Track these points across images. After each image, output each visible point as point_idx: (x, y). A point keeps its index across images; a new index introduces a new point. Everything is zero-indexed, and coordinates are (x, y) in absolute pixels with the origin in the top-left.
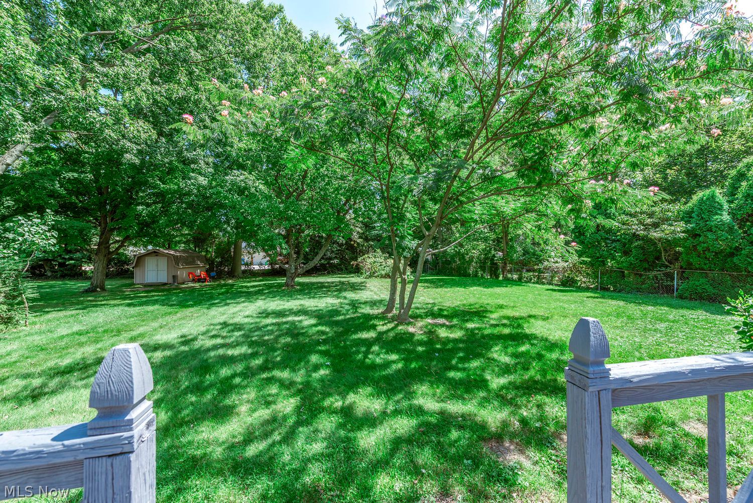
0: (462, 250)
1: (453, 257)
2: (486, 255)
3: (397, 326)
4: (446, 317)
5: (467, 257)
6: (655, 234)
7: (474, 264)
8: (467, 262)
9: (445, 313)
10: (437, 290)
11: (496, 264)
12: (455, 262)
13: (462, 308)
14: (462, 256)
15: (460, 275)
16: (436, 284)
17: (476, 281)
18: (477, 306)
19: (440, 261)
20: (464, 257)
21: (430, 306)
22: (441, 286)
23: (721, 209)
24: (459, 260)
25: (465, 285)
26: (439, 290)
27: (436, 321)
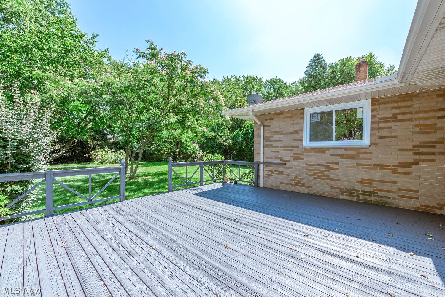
0: (159, 148)
1: (154, 151)
2: (171, 150)
3: (130, 180)
4: (151, 176)
5: (162, 151)
6: (225, 144)
7: (165, 155)
8: (162, 154)
9: (151, 174)
10: (146, 167)
11: (176, 155)
12: (155, 154)
13: (158, 173)
14: (159, 151)
15: (158, 161)
16: (145, 165)
17: (166, 163)
18: (165, 171)
19: (147, 153)
20: (160, 151)
21: (143, 173)
22: (148, 166)
23: (240, 137)
24: (158, 153)
25: (160, 165)
26: (147, 167)
27: (147, 177)
